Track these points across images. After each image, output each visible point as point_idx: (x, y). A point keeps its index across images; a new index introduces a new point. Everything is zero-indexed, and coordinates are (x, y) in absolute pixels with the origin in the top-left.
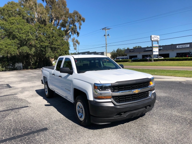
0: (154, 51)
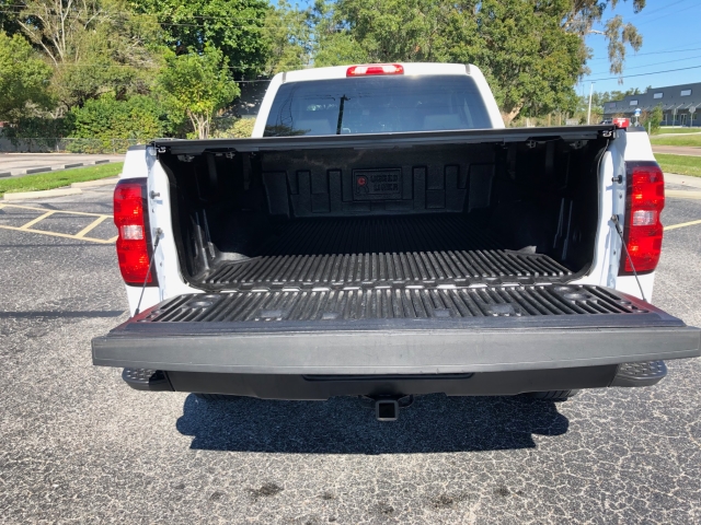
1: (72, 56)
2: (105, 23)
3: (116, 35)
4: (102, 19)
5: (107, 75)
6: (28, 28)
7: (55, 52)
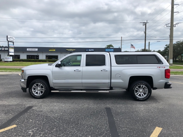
0: (10, 51)
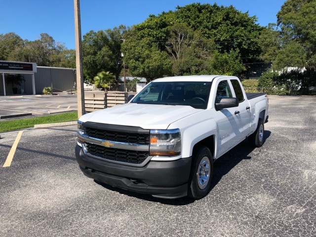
1: (181, 57)
2: (194, 44)
3: (198, 48)
4: (193, 42)
5: (192, 64)
6: (168, 48)
7: (176, 55)
